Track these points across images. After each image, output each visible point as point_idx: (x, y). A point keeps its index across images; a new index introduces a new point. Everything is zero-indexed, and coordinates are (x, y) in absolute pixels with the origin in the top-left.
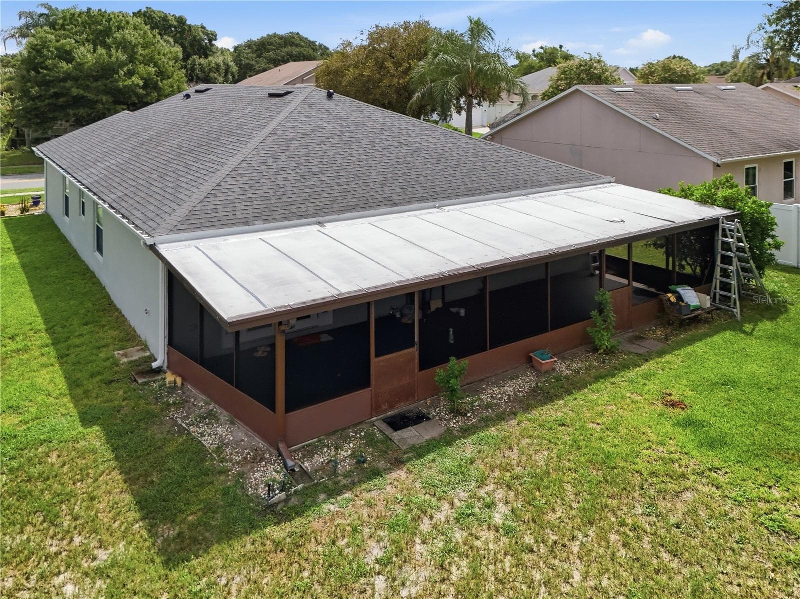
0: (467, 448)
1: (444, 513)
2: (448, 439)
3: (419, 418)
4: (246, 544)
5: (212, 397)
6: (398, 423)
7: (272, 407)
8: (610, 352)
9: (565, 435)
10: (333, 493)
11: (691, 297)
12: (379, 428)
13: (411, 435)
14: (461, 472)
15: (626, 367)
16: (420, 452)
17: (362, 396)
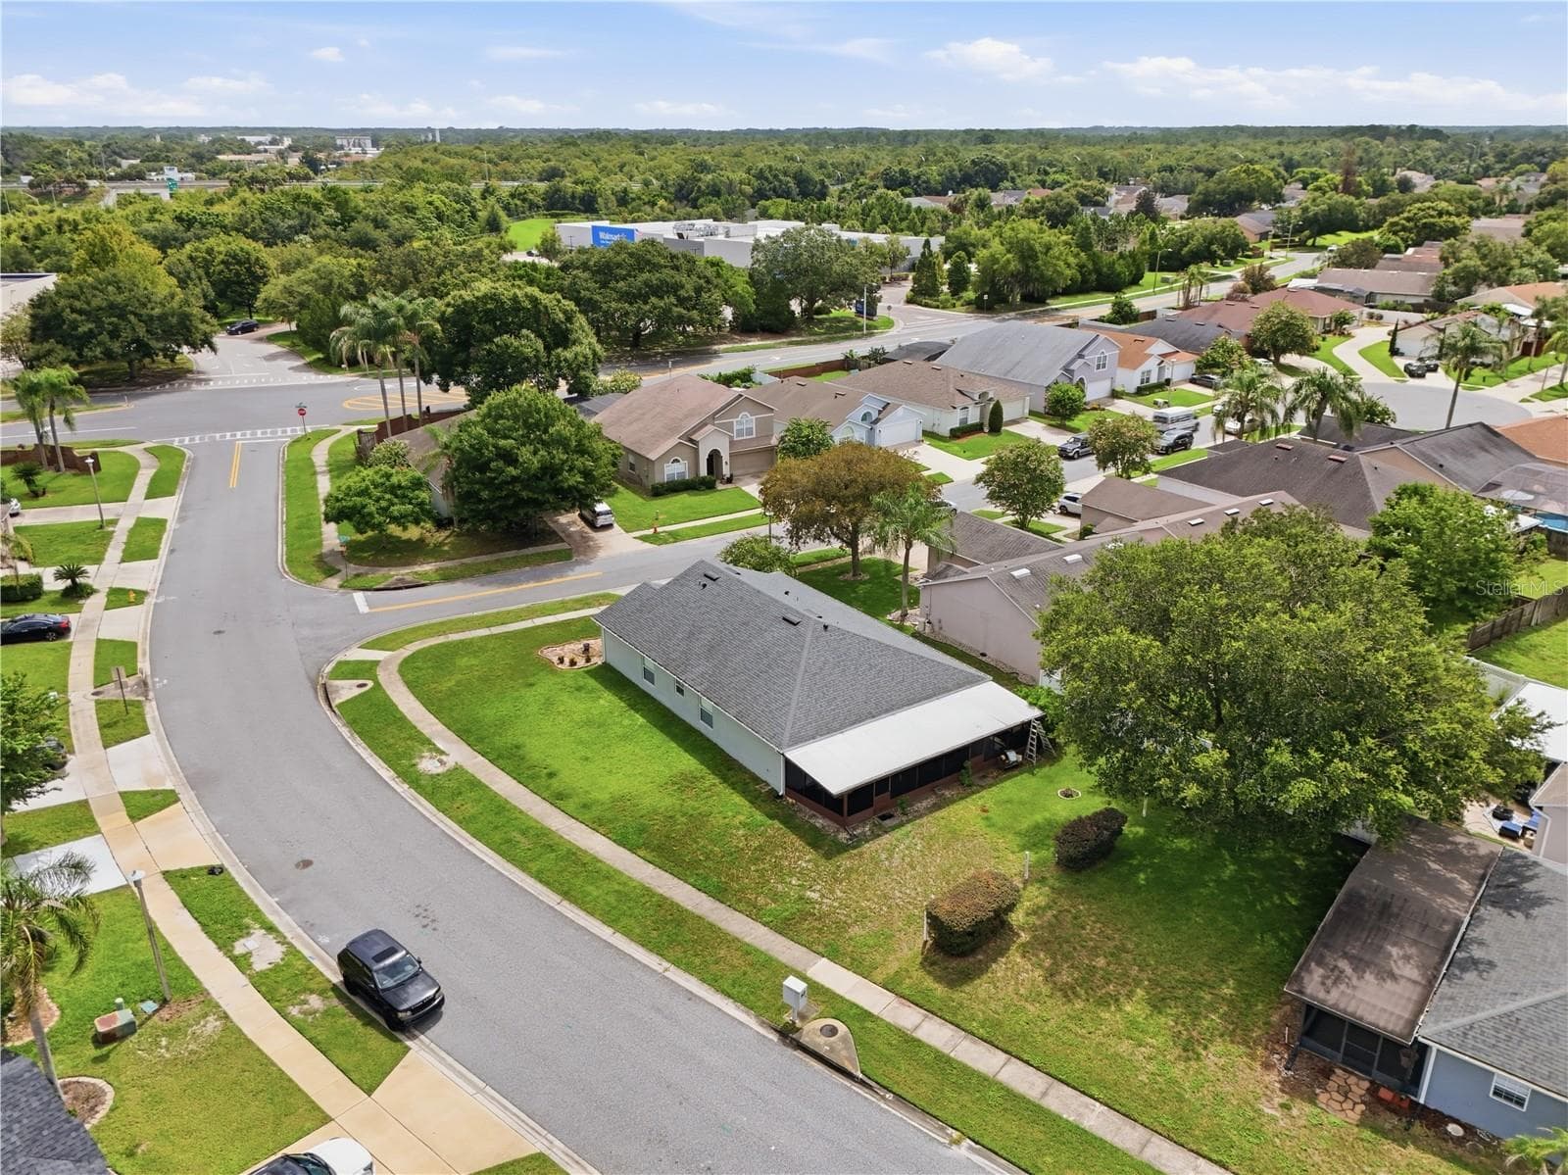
0: (909, 827)
1: (902, 847)
2: (901, 825)
3: (890, 816)
4: (846, 855)
5: (811, 809)
6: (884, 818)
7: (842, 814)
8: (969, 786)
9: (943, 822)
10: (867, 841)
11: (1013, 756)
12: (877, 821)
13: (888, 823)
14: (907, 835)
15: (973, 793)
16: (893, 828)
17: (871, 810)
